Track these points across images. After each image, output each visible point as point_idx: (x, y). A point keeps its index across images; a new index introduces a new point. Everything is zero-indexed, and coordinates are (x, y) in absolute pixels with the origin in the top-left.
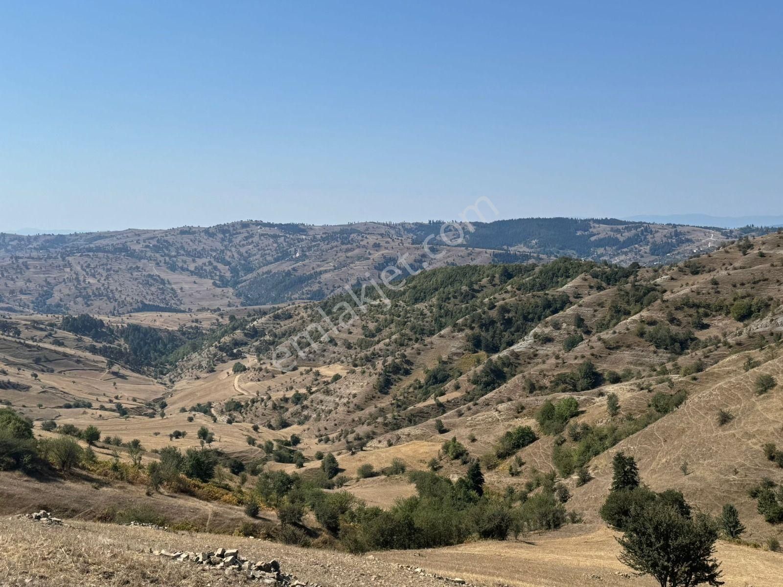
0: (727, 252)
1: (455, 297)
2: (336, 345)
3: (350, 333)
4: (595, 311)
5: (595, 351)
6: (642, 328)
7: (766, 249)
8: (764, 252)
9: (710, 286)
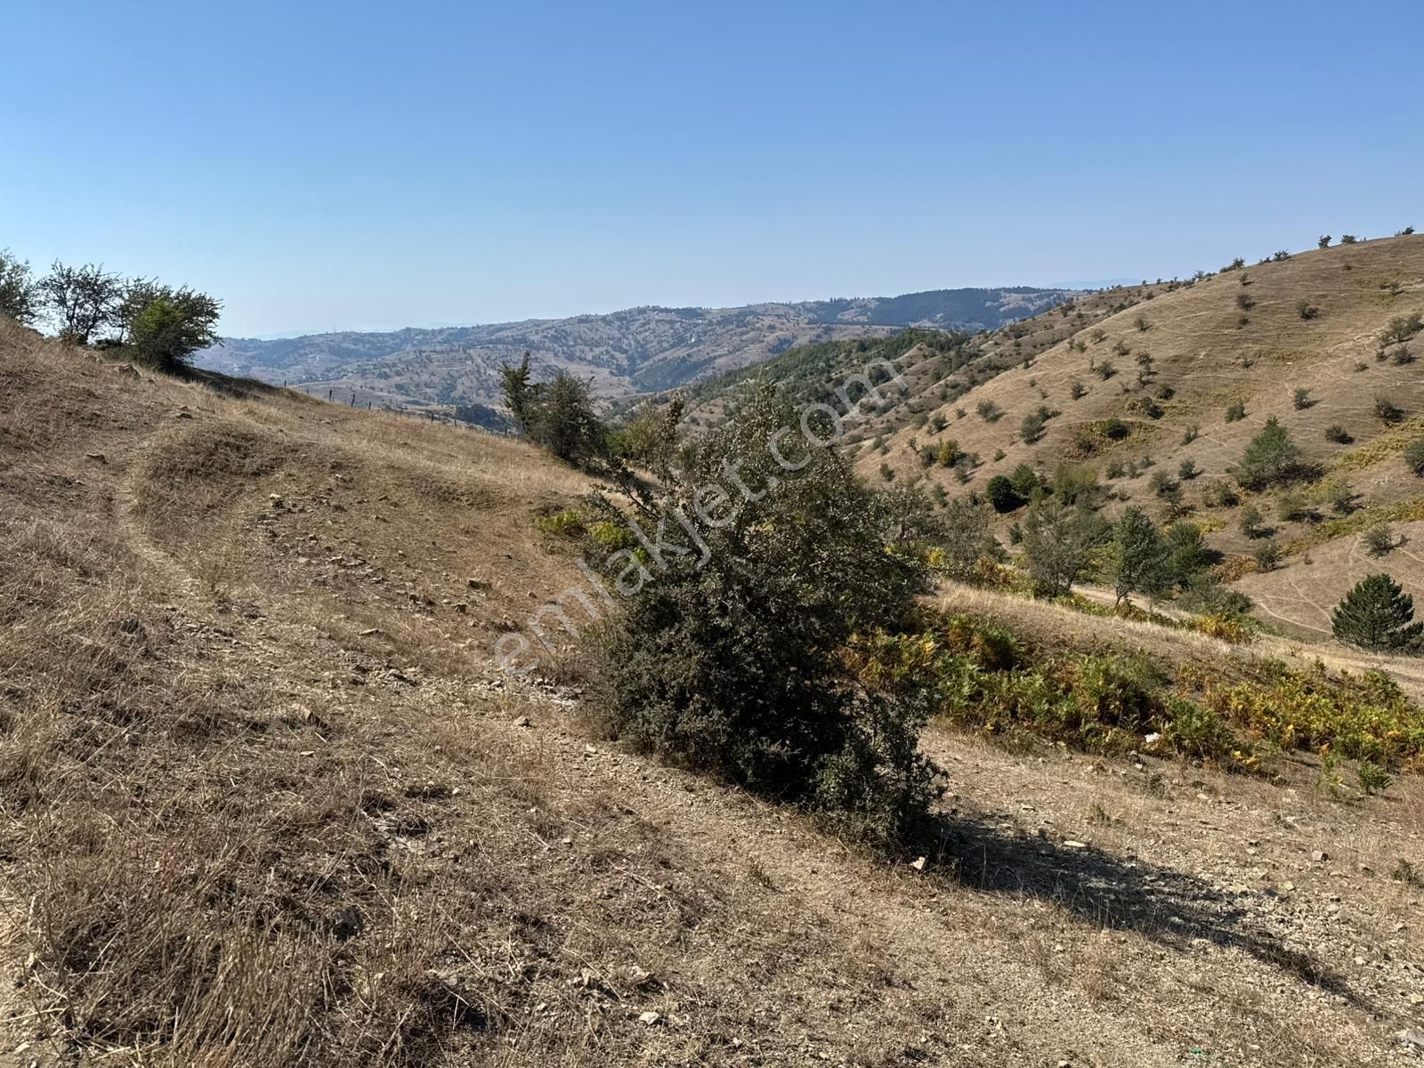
0: (1050, 315)
1: (811, 374)
2: (698, 424)
3: (712, 413)
4: (919, 379)
5: (899, 416)
6: (945, 392)
7: (1086, 310)
8: (1083, 312)
9: (1013, 348)
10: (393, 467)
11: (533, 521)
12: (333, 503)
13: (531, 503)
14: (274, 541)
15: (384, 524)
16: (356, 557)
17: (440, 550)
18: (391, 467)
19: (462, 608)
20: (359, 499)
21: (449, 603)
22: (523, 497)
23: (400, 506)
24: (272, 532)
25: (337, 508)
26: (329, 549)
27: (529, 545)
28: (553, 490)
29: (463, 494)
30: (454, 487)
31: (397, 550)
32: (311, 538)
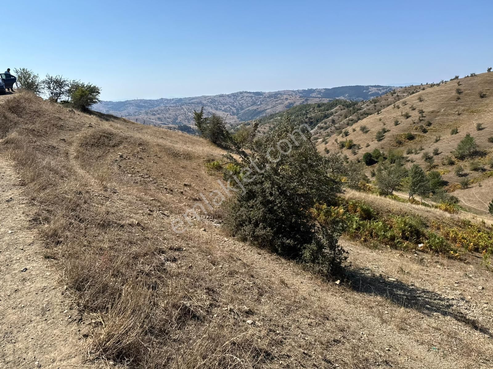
0: (387, 95)
1: (300, 115)
2: (260, 133)
3: (265, 129)
4: (339, 117)
5: (332, 131)
6: (349, 122)
7: (400, 94)
8: (399, 95)
9: (373, 107)
10: (159, 145)
11: (205, 164)
12: (139, 157)
13: (204, 158)
14: (120, 169)
15: (156, 164)
16: (147, 174)
17: (174, 173)
18: (158, 145)
19: (182, 193)
20: (148, 155)
21: (177, 191)
22: (201, 156)
23: (161, 158)
24: (119, 165)
25: (141, 158)
26: (138, 172)
27: (203, 172)
28: (211, 154)
29: (181, 155)
30: (179, 152)
31: (160, 173)
32: (132, 168)
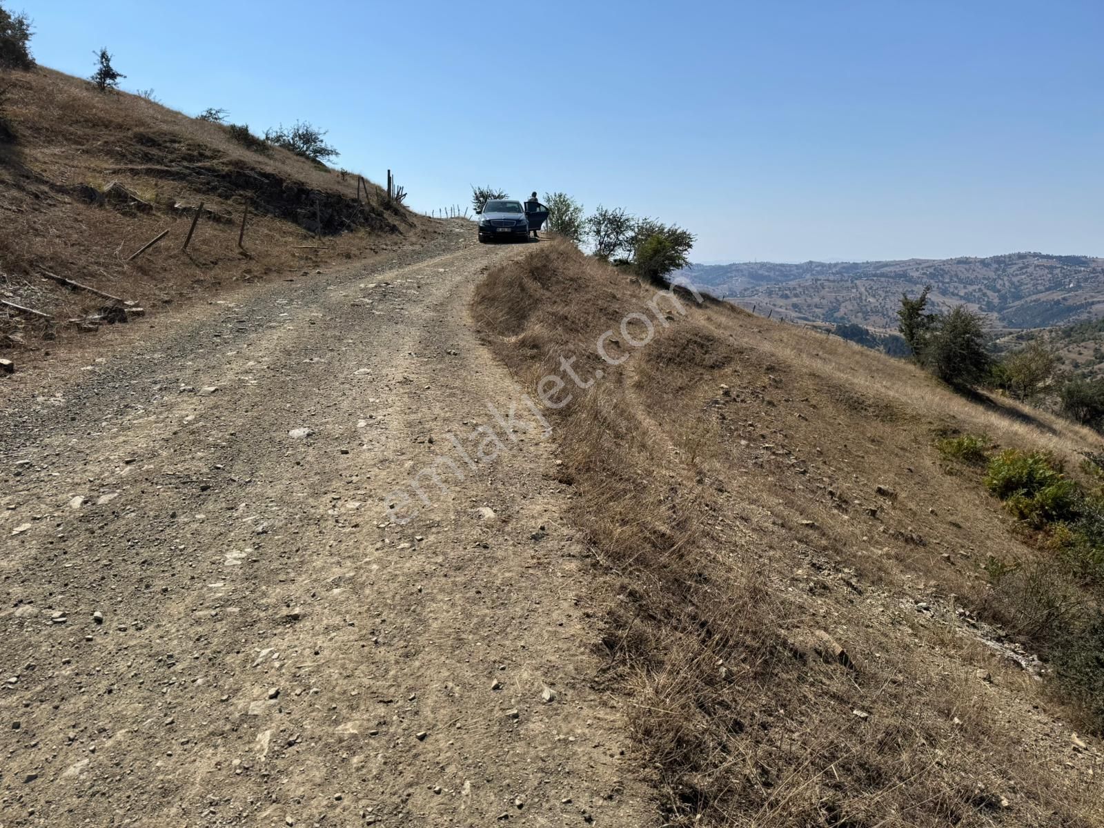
10: (814, 375)
11: (933, 440)
12: (767, 398)
13: (930, 423)
14: (723, 423)
15: (805, 423)
16: (783, 447)
17: (850, 453)
18: (813, 375)
19: (873, 513)
20: (786, 397)
21: (860, 505)
22: (924, 416)
23: (818, 409)
24: (721, 415)
25: (770, 403)
26: (763, 436)
27: (928, 463)
28: (952, 413)
29: (870, 406)
30: (863, 398)
31: (815, 446)
32: (751, 425)
